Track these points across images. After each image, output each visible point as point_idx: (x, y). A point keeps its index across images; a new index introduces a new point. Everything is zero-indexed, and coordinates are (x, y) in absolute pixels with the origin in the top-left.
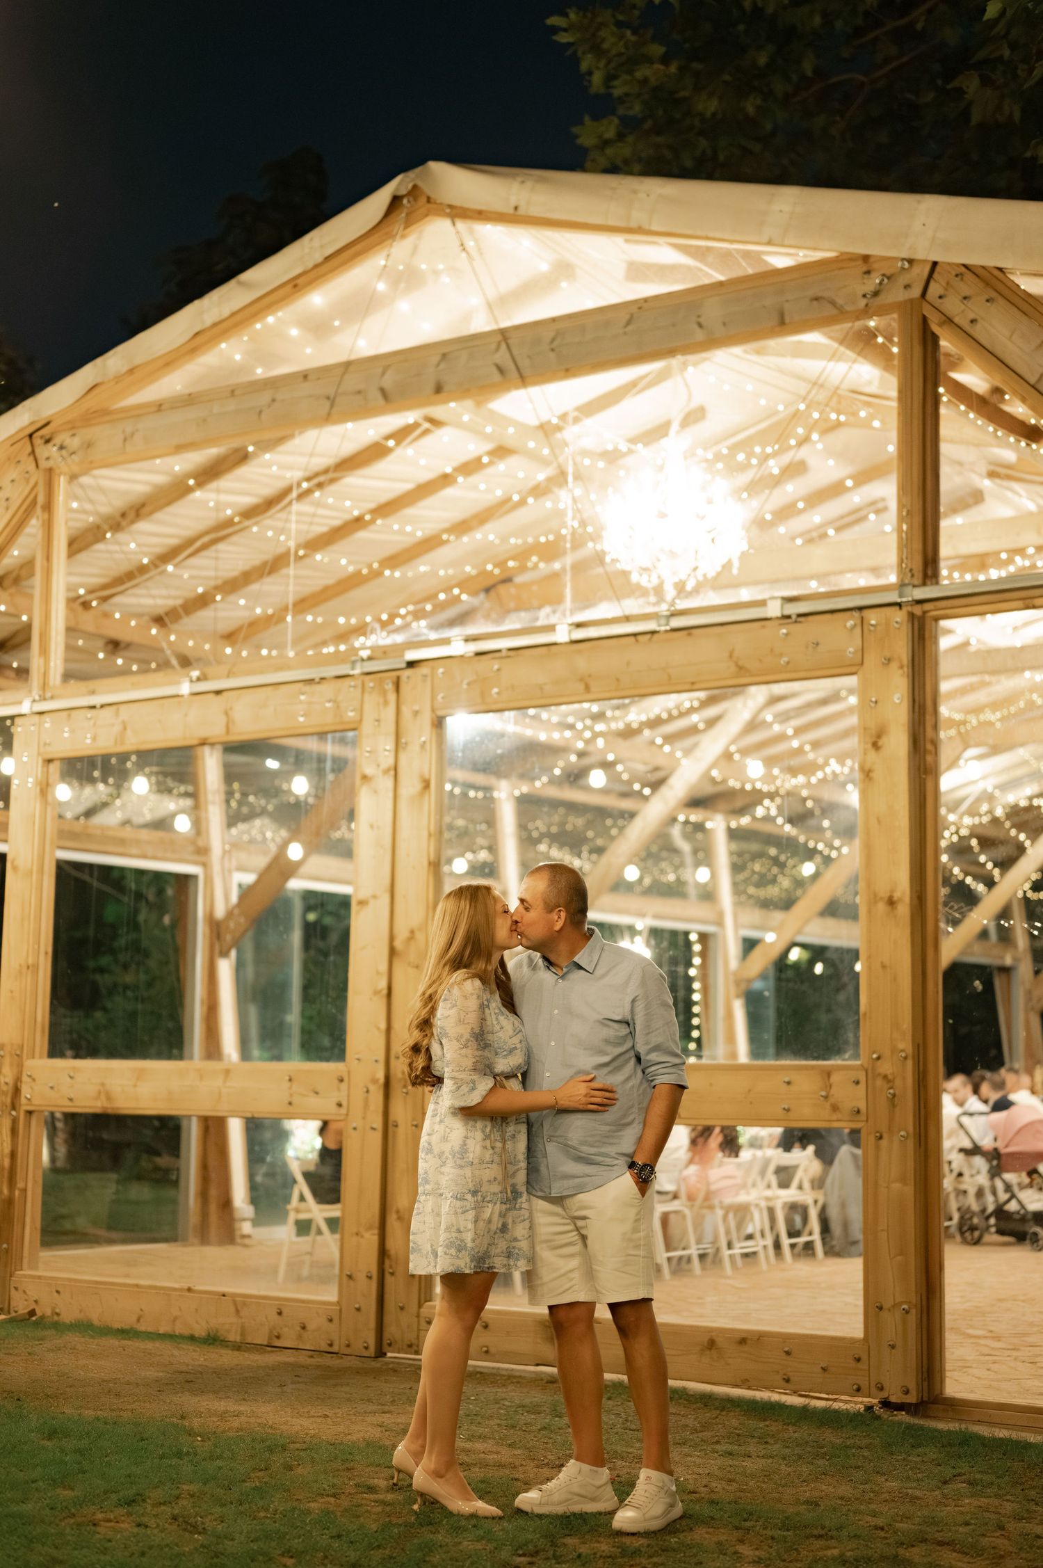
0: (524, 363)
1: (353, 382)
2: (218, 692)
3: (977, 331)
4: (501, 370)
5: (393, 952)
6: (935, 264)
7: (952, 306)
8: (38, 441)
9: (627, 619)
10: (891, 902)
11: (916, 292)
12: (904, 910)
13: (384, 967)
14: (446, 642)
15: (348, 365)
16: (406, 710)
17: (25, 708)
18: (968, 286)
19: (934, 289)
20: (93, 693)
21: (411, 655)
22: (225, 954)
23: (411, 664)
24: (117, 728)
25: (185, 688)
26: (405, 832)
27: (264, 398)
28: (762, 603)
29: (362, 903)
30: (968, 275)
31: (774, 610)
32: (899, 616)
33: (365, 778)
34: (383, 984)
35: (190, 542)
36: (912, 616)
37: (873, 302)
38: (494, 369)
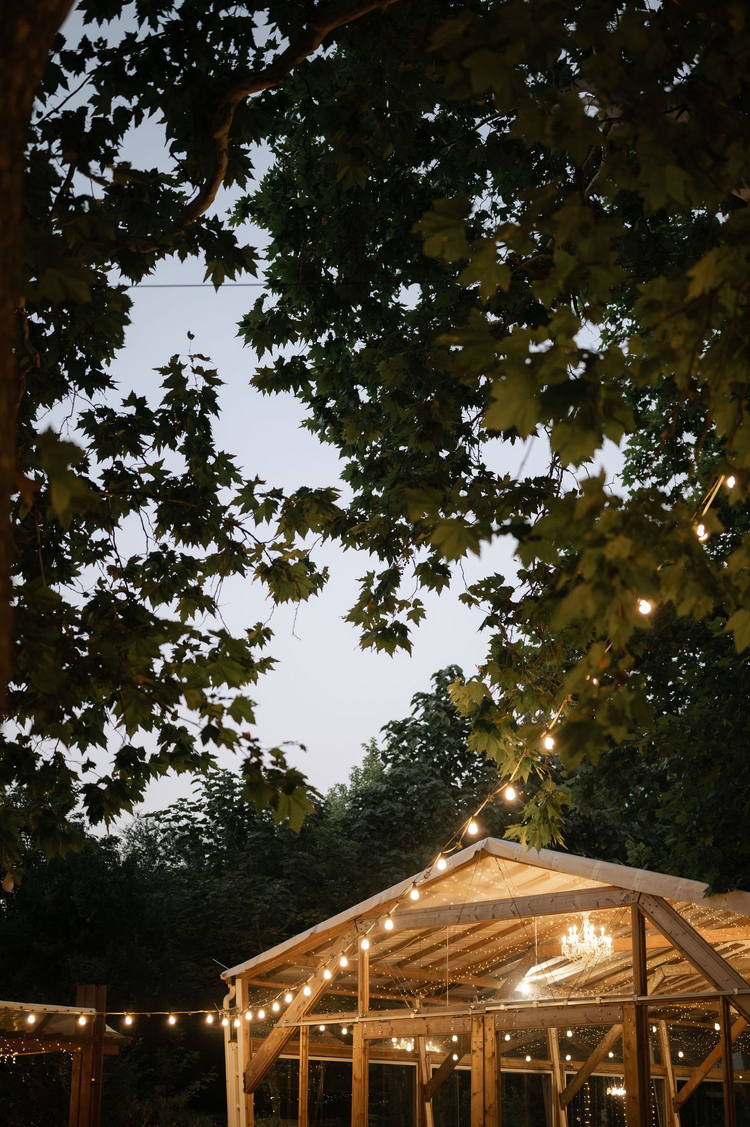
0: (521, 911)
1: (466, 912)
2: (424, 1018)
3: (654, 916)
4: (513, 913)
5: (485, 1112)
6: (641, 893)
7: (646, 906)
8: (358, 922)
9: (555, 1001)
10: (634, 1098)
11: (636, 901)
12: (638, 1101)
13: (482, 1117)
14: (499, 1005)
15: (464, 906)
16: (487, 1029)
17: (357, 1020)
18: (651, 901)
19: (641, 900)
20: (380, 1016)
21: (488, 1009)
22: (428, 1101)
23: (488, 1012)
24: (390, 1029)
25: (412, 1016)
26: (487, 1070)
27: (436, 915)
28: (594, 998)
29: (475, 1094)
30: (651, 897)
31: (597, 1001)
32: (633, 1006)
33: (474, 1051)
34: (482, 1122)
35: (410, 940)
36: (637, 1006)
37: (624, 903)
38: (511, 912)
